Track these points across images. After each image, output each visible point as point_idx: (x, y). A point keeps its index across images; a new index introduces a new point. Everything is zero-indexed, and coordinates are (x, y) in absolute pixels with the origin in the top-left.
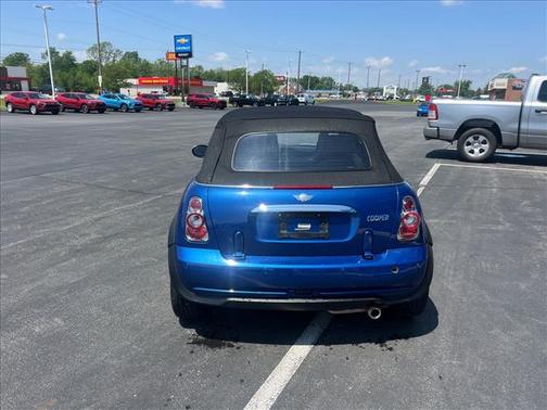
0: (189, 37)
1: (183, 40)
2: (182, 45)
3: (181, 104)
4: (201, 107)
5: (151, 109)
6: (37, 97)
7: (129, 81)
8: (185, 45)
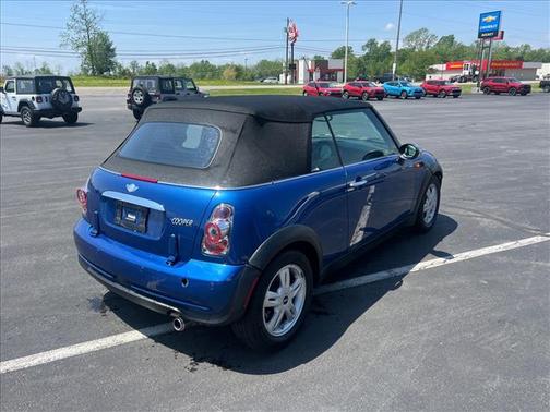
0: (498, 14)
1: (491, 18)
2: (487, 23)
3: (475, 90)
4: (497, 93)
5: (435, 96)
6: (327, 86)
7: (435, 67)
8: (492, 22)
